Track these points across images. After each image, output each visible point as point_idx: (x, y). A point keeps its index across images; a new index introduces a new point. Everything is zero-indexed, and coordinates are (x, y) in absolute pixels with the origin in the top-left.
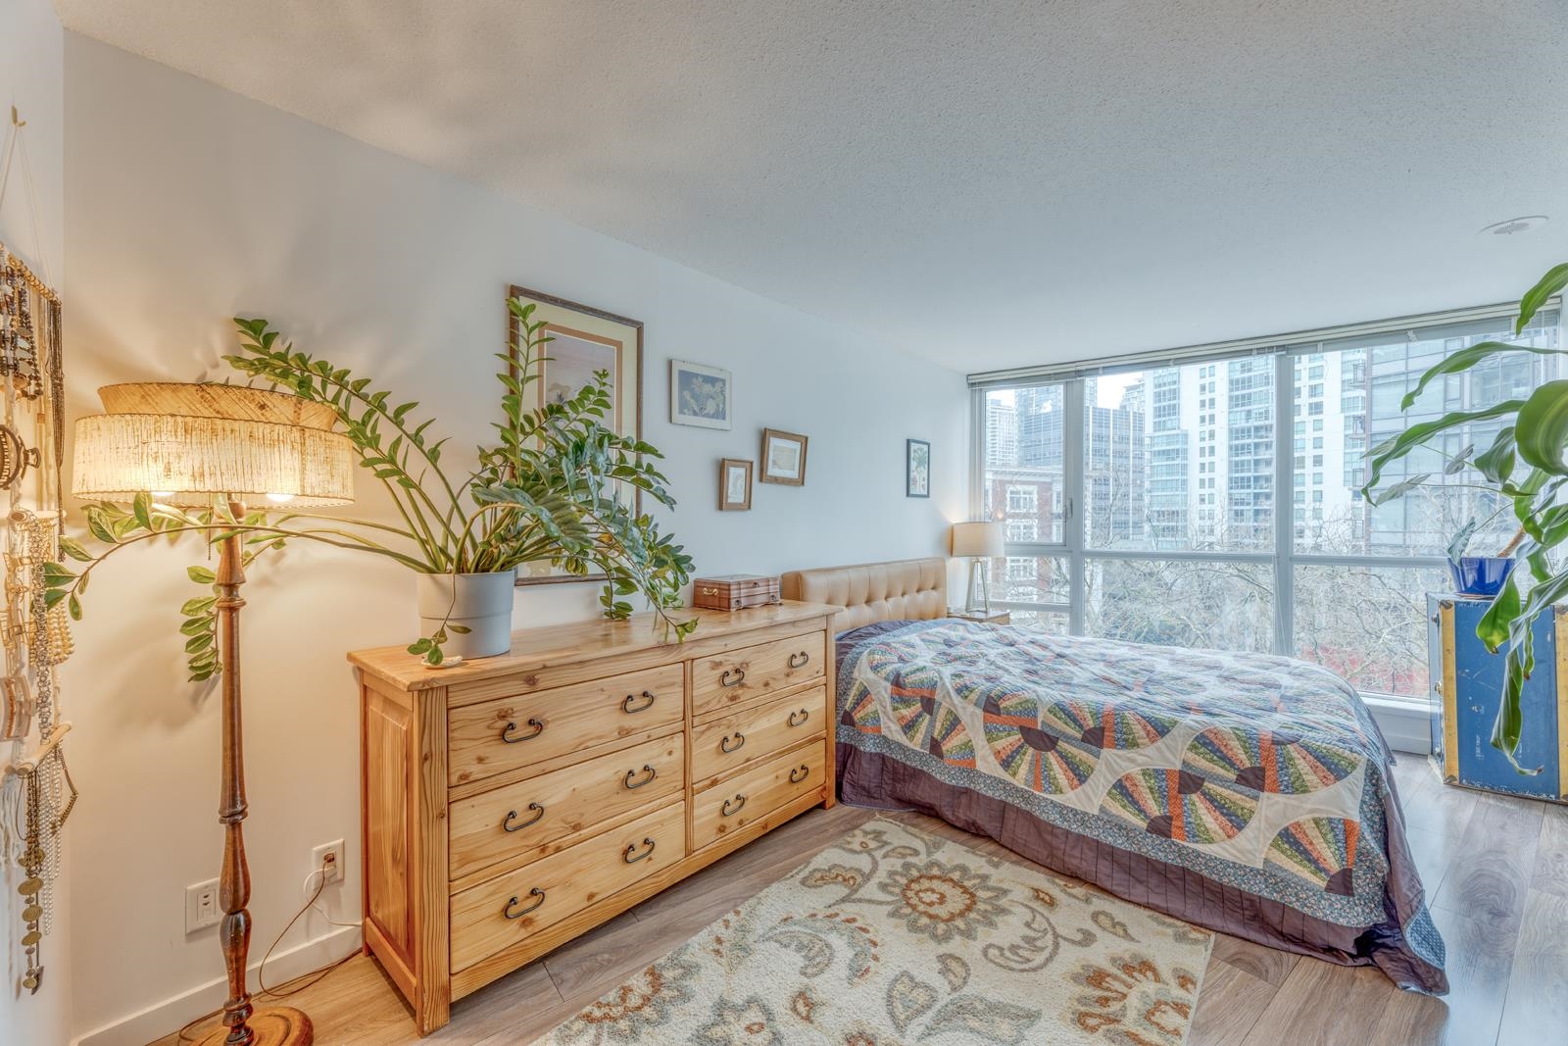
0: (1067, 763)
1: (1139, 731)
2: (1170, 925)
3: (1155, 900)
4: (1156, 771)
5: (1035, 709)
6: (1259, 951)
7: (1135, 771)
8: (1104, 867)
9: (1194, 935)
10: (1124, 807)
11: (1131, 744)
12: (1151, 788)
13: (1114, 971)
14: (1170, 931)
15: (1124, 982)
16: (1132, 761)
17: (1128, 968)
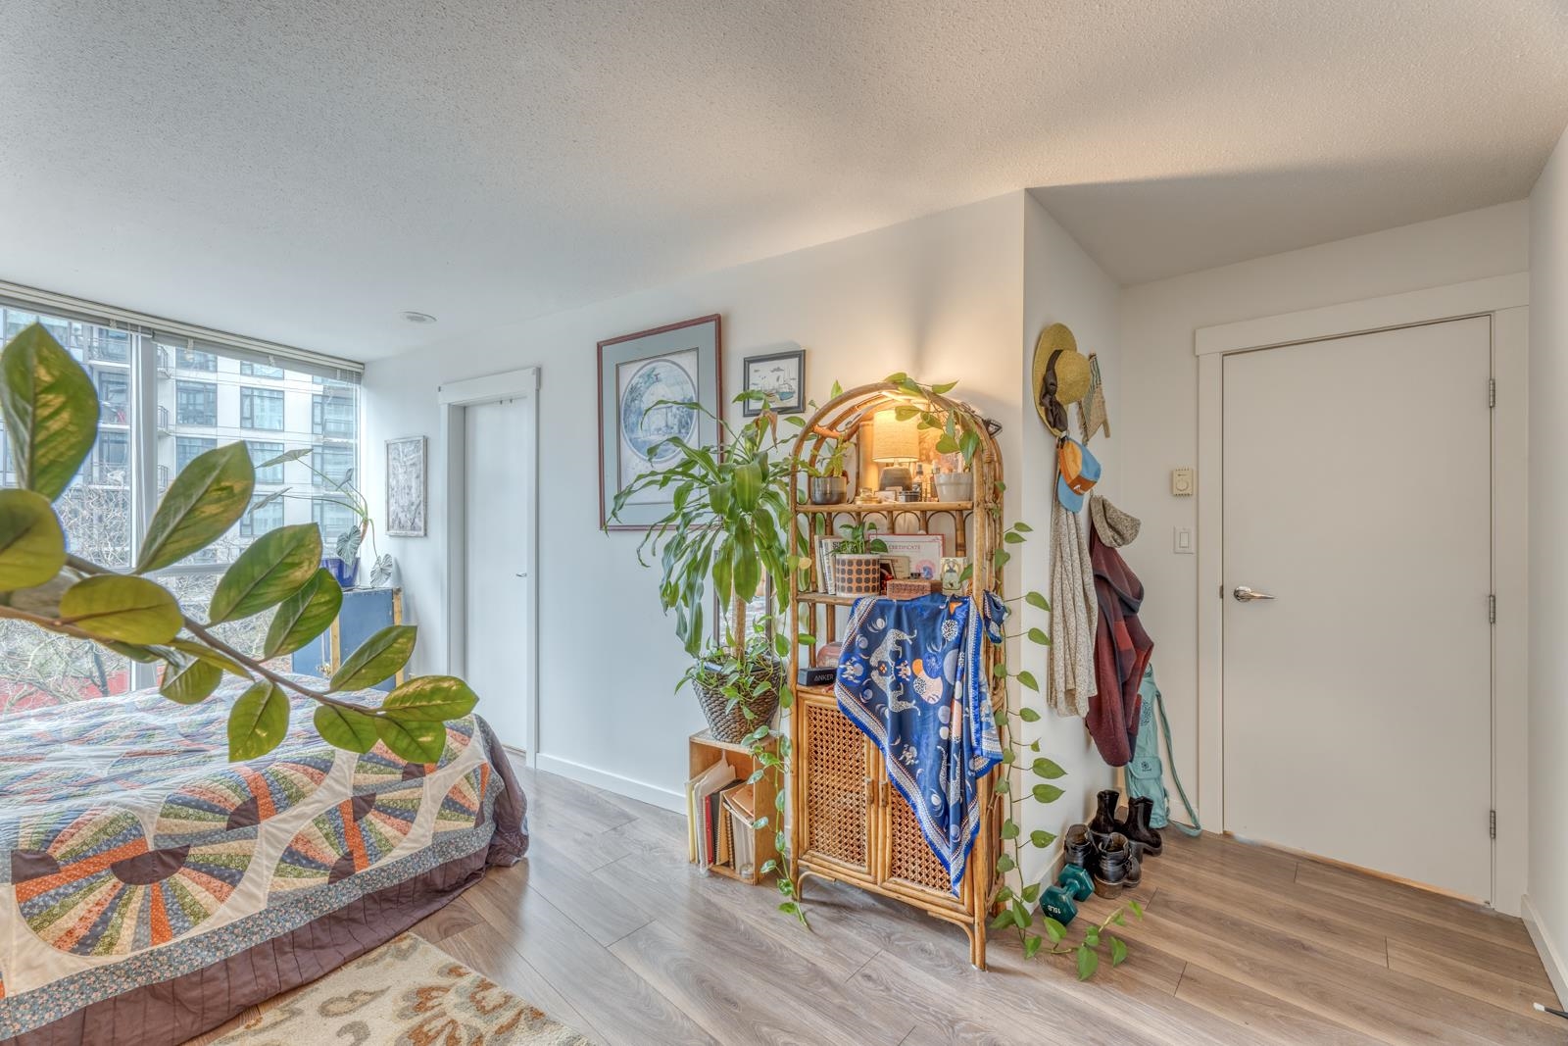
0: (210, 873)
1: (299, 777)
2: (382, 957)
3: (348, 952)
4: (329, 812)
5: (137, 825)
6: (441, 915)
7: (305, 826)
8: (287, 963)
9: (405, 945)
10: (298, 876)
11: (295, 797)
12: (327, 836)
13: (417, 1020)
14: (388, 959)
15: (435, 1017)
16: (297, 817)
17: (420, 1008)
